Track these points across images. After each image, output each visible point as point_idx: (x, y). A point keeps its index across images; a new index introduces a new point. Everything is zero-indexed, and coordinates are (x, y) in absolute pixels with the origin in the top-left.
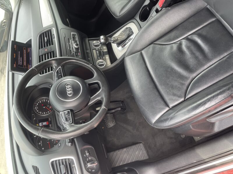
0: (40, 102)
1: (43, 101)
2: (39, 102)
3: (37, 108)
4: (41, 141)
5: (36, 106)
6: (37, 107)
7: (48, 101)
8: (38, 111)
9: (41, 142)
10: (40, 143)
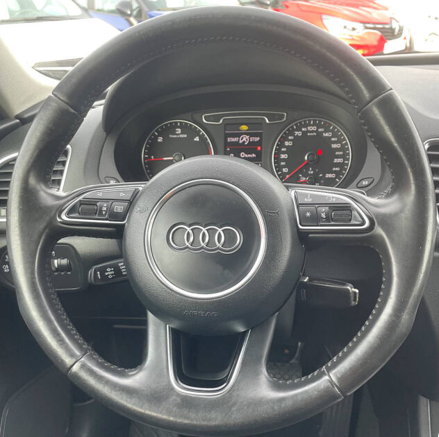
0: (334, 146)
1: (338, 157)
2: (334, 142)
3: (313, 132)
4: (185, 136)
5: (320, 130)
6: (316, 131)
7: (332, 172)
8: (298, 133)
9: (181, 136)
10: (179, 131)
